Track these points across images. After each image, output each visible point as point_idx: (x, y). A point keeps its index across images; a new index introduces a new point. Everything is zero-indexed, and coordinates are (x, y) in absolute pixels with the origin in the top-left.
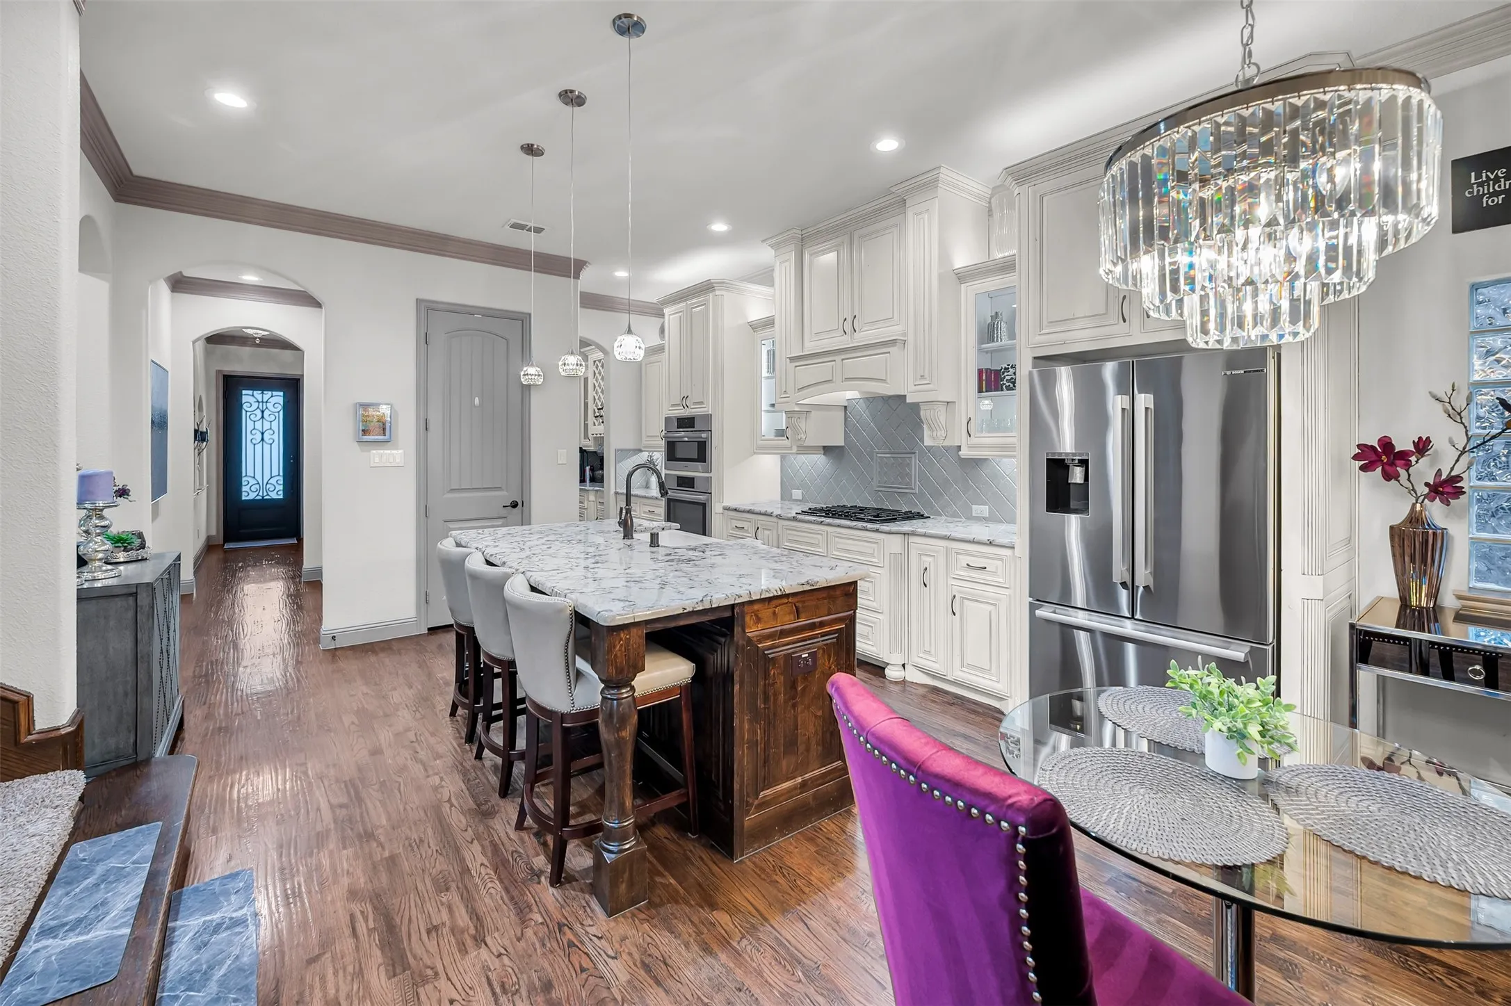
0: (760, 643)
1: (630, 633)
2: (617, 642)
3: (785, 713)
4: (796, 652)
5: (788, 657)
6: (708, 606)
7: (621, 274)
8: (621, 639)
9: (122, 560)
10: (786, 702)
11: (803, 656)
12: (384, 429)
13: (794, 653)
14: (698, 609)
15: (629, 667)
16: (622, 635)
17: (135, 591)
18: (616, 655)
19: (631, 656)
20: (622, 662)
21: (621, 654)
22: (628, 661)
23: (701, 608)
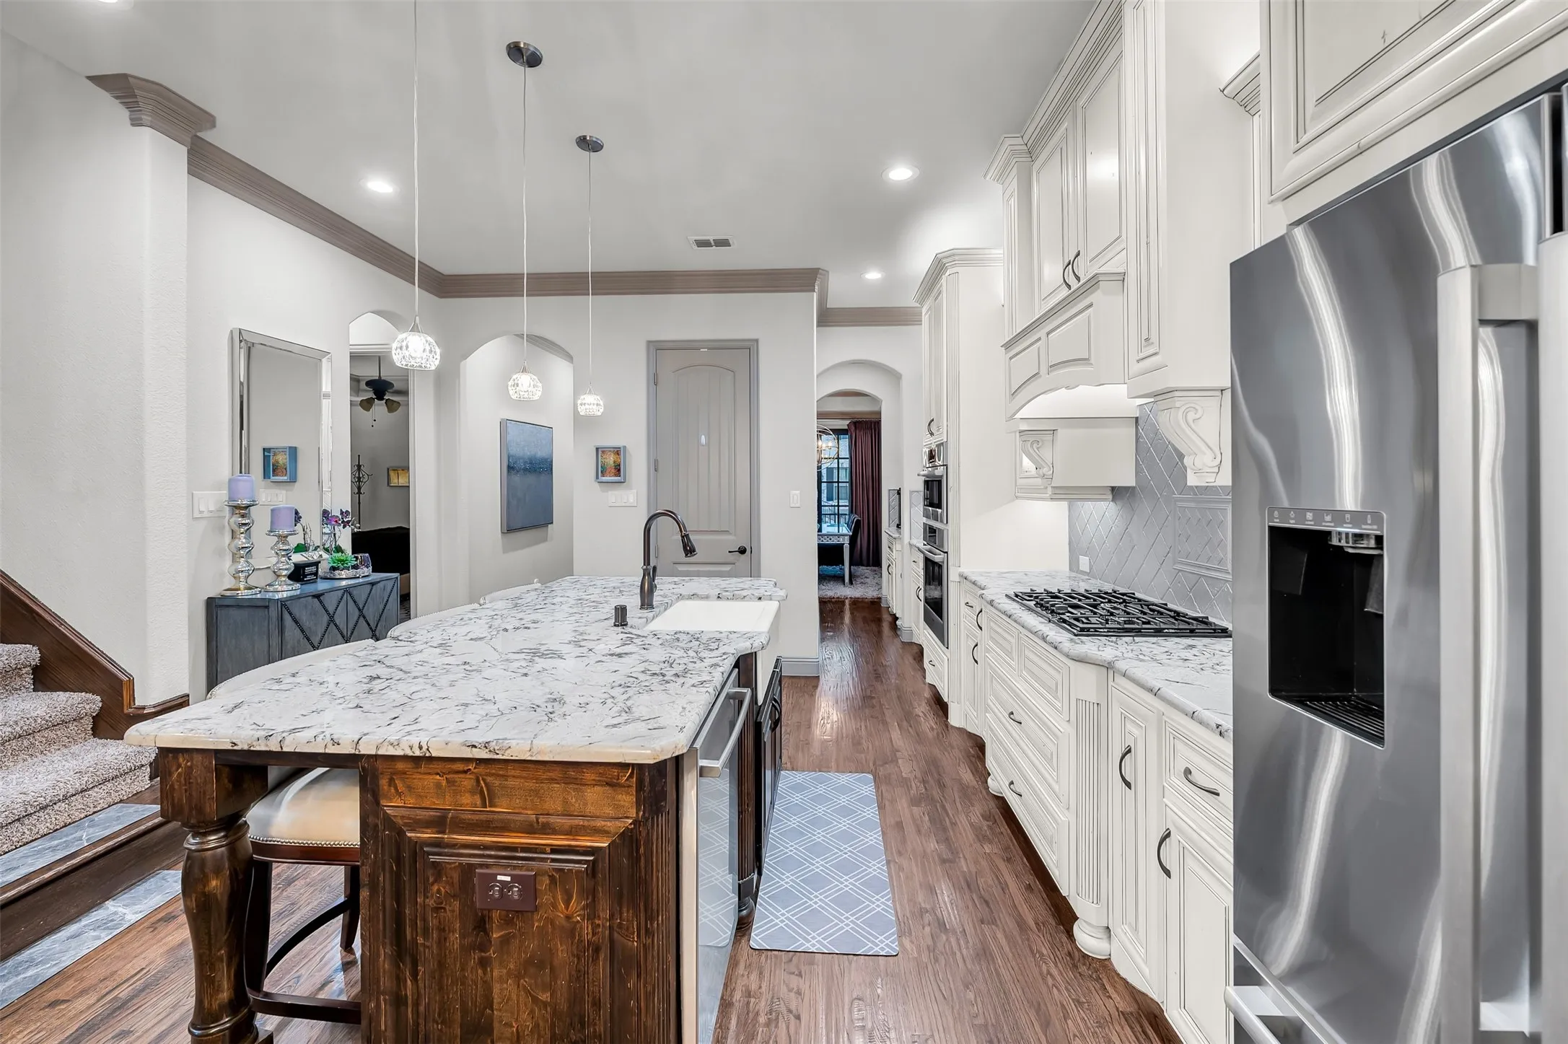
0: (413, 830)
1: (192, 760)
2: (174, 768)
3: (463, 970)
4: (487, 866)
5: (468, 870)
6: (275, 748)
7: (873, 275)
8: (179, 766)
9: (344, 577)
10: (466, 950)
11: (499, 878)
12: (619, 470)
13: (481, 866)
14: (258, 748)
15: (191, 809)
16: (181, 760)
17: (267, 604)
18: (172, 786)
19: (194, 793)
20: (180, 800)
21: (180, 786)
22: (190, 797)
23: (263, 748)
